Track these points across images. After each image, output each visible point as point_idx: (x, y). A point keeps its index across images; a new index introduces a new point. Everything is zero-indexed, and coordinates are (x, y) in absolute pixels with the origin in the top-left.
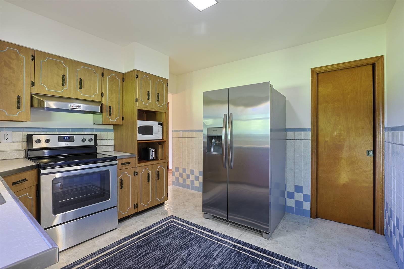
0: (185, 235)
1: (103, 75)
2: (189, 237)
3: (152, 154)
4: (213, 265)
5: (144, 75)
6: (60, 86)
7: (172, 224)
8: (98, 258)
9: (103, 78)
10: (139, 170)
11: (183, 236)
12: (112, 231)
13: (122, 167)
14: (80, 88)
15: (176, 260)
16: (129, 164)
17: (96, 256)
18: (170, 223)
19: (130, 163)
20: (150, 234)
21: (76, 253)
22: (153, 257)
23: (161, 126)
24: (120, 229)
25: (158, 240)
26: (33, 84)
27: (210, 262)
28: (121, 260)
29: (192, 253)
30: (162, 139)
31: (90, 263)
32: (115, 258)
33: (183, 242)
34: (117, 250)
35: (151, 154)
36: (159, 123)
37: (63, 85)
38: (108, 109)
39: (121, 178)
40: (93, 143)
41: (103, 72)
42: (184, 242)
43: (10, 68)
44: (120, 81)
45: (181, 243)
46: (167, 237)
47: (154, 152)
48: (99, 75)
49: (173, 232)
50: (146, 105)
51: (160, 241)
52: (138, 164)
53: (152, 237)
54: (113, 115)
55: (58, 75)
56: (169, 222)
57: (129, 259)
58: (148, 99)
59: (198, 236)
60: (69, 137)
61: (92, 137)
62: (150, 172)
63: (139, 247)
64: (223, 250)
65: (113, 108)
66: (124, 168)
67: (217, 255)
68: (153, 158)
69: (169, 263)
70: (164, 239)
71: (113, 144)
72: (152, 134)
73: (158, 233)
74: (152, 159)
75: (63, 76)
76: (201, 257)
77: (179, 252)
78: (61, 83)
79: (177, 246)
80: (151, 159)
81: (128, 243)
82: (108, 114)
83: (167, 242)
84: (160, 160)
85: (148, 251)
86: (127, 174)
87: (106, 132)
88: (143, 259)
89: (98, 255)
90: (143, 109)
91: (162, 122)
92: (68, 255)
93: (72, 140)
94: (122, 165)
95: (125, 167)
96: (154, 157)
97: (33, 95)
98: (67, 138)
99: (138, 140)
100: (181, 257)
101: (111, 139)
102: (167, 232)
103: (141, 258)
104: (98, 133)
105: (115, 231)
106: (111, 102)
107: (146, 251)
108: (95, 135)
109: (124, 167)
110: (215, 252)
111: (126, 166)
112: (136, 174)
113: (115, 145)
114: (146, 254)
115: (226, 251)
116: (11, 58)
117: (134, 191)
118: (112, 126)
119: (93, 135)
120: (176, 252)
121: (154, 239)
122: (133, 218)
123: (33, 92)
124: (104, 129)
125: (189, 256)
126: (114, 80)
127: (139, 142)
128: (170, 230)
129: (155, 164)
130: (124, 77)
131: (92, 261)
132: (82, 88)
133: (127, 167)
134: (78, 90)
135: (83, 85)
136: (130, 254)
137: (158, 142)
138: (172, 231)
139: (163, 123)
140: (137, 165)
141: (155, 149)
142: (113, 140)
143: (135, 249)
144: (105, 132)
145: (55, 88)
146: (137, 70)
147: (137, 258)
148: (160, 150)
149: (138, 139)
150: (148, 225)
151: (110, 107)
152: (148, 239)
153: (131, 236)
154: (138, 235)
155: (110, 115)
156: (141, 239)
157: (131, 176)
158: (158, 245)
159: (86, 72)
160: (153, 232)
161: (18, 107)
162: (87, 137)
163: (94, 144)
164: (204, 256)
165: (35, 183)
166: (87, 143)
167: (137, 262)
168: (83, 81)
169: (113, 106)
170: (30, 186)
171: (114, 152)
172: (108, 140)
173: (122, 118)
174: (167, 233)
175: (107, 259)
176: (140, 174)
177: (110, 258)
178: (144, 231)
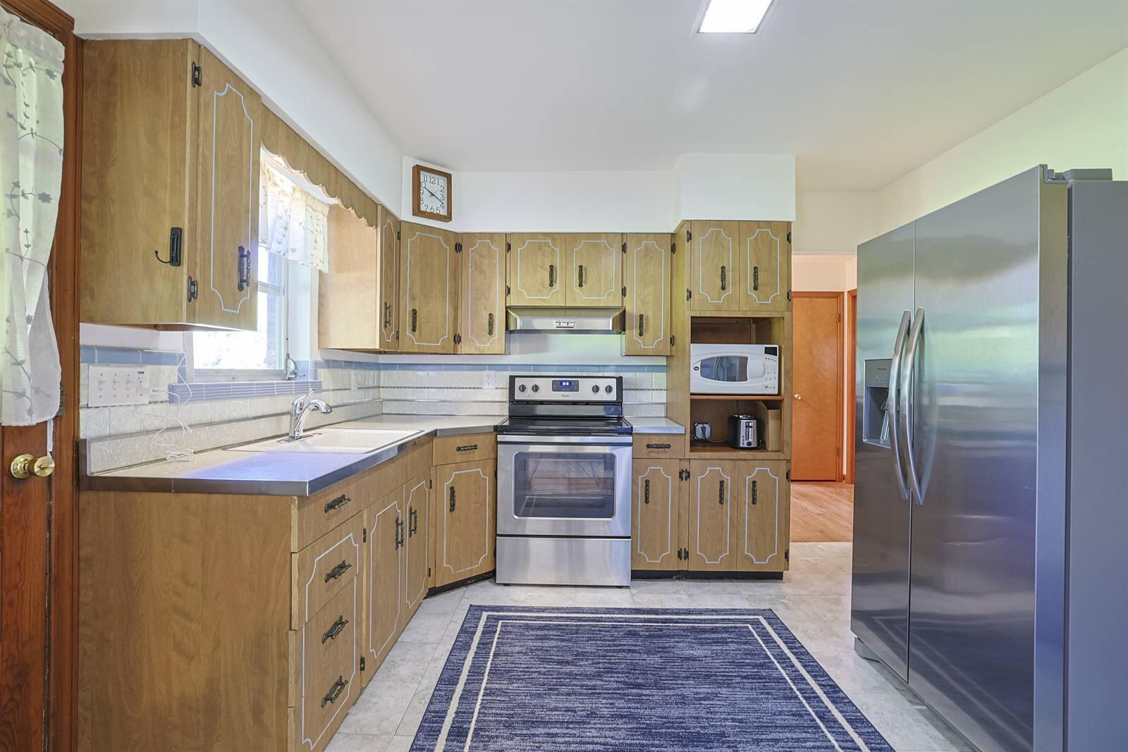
0: (748, 661)
1: (624, 249)
2: (754, 670)
3: (747, 433)
4: (736, 747)
5: (710, 227)
6: (546, 288)
7: (748, 627)
8: (557, 617)
9: (625, 255)
10: (694, 467)
11: (741, 661)
12: (618, 590)
13: (649, 452)
14: (581, 285)
15: (670, 689)
16: (667, 449)
17: (559, 613)
18: (747, 623)
19: (669, 446)
20: (676, 623)
21: (541, 596)
22: (637, 661)
23: (776, 358)
24: (634, 591)
25: (677, 640)
26: (508, 291)
27: (734, 739)
28: (583, 637)
29: (720, 700)
30: (777, 392)
31: (542, 617)
32: (579, 630)
33: (727, 670)
34: (593, 621)
35: (743, 433)
36: (766, 348)
37: (551, 285)
38: (636, 323)
39: (646, 479)
40: (612, 397)
41: (624, 243)
42: (728, 672)
43: (482, 272)
44: (665, 252)
45: (721, 670)
46: (702, 644)
47: (751, 427)
48: (616, 250)
49: (727, 643)
50: (717, 305)
51: (681, 644)
52: (692, 454)
53: (675, 630)
54: (648, 335)
55: (542, 268)
56: (745, 621)
57: (594, 642)
58: (723, 288)
59: (780, 680)
60: (570, 382)
61: (613, 383)
62: (727, 479)
63: (632, 634)
64: (806, 742)
65: (647, 317)
66: (653, 455)
67: (777, 741)
68: (749, 444)
69: (650, 686)
70: (693, 645)
71: (665, 401)
72: (743, 378)
73: (693, 630)
74: (746, 446)
75: (551, 267)
76: (729, 717)
77: (692, 682)
78: (548, 282)
79: (702, 669)
80: (741, 445)
81: (621, 620)
82: (636, 331)
83: (692, 652)
84: (771, 451)
85: (637, 648)
86: (663, 471)
87: (650, 374)
88: (615, 654)
89: (563, 613)
90: (708, 315)
91: (777, 346)
92: (530, 594)
93: (575, 388)
94: (650, 449)
95: (656, 455)
96: (750, 440)
97: (509, 311)
98: (568, 384)
99: (692, 394)
100: (686, 692)
101: (661, 390)
102: (714, 636)
103: (614, 651)
104: (625, 375)
105: (623, 590)
106: (643, 304)
107: (636, 645)
108: (619, 380)
109: (655, 453)
110: (779, 732)
111: (658, 452)
112: (684, 475)
113: (667, 405)
114: (629, 650)
115: (810, 748)
116: (481, 256)
117: (679, 516)
118: (665, 358)
119: (615, 379)
120: (687, 678)
121: (673, 636)
122: (677, 582)
123: (508, 305)
124: (645, 366)
125: (705, 700)
126: (651, 255)
127: (693, 397)
128: (727, 635)
129: (744, 460)
130: (673, 243)
131: (546, 617)
132: (583, 284)
133: (663, 456)
134: (577, 289)
135: (585, 279)
136: (604, 636)
137: (764, 401)
138: (729, 640)
139: (780, 348)
140: (689, 455)
141: (755, 421)
142: (665, 392)
143: (622, 633)
144: (646, 374)
145: (539, 291)
146: (691, 221)
147: (609, 648)
148: (772, 425)
149: (692, 391)
150: (693, 606)
151: (641, 316)
152: (661, 630)
153: (638, 611)
154: (653, 614)
155: (641, 334)
156: (648, 624)
157: (672, 480)
158: (667, 648)
159: (591, 249)
160: (686, 623)
161: (491, 332)
162: (602, 384)
163: (615, 399)
164: (741, 721)
165: (493, 456)
166: (602, 396)
167: (601, 653)
168: (585, 270)
169: (649, 314)
170: (484, 458)
171: (664, 419)
172: (653, 392)
173: (671, 339)
174: (713, 639)
175: (567, 625)
176: (698, 479)
177: (572, 625)
178: (671, 614)
